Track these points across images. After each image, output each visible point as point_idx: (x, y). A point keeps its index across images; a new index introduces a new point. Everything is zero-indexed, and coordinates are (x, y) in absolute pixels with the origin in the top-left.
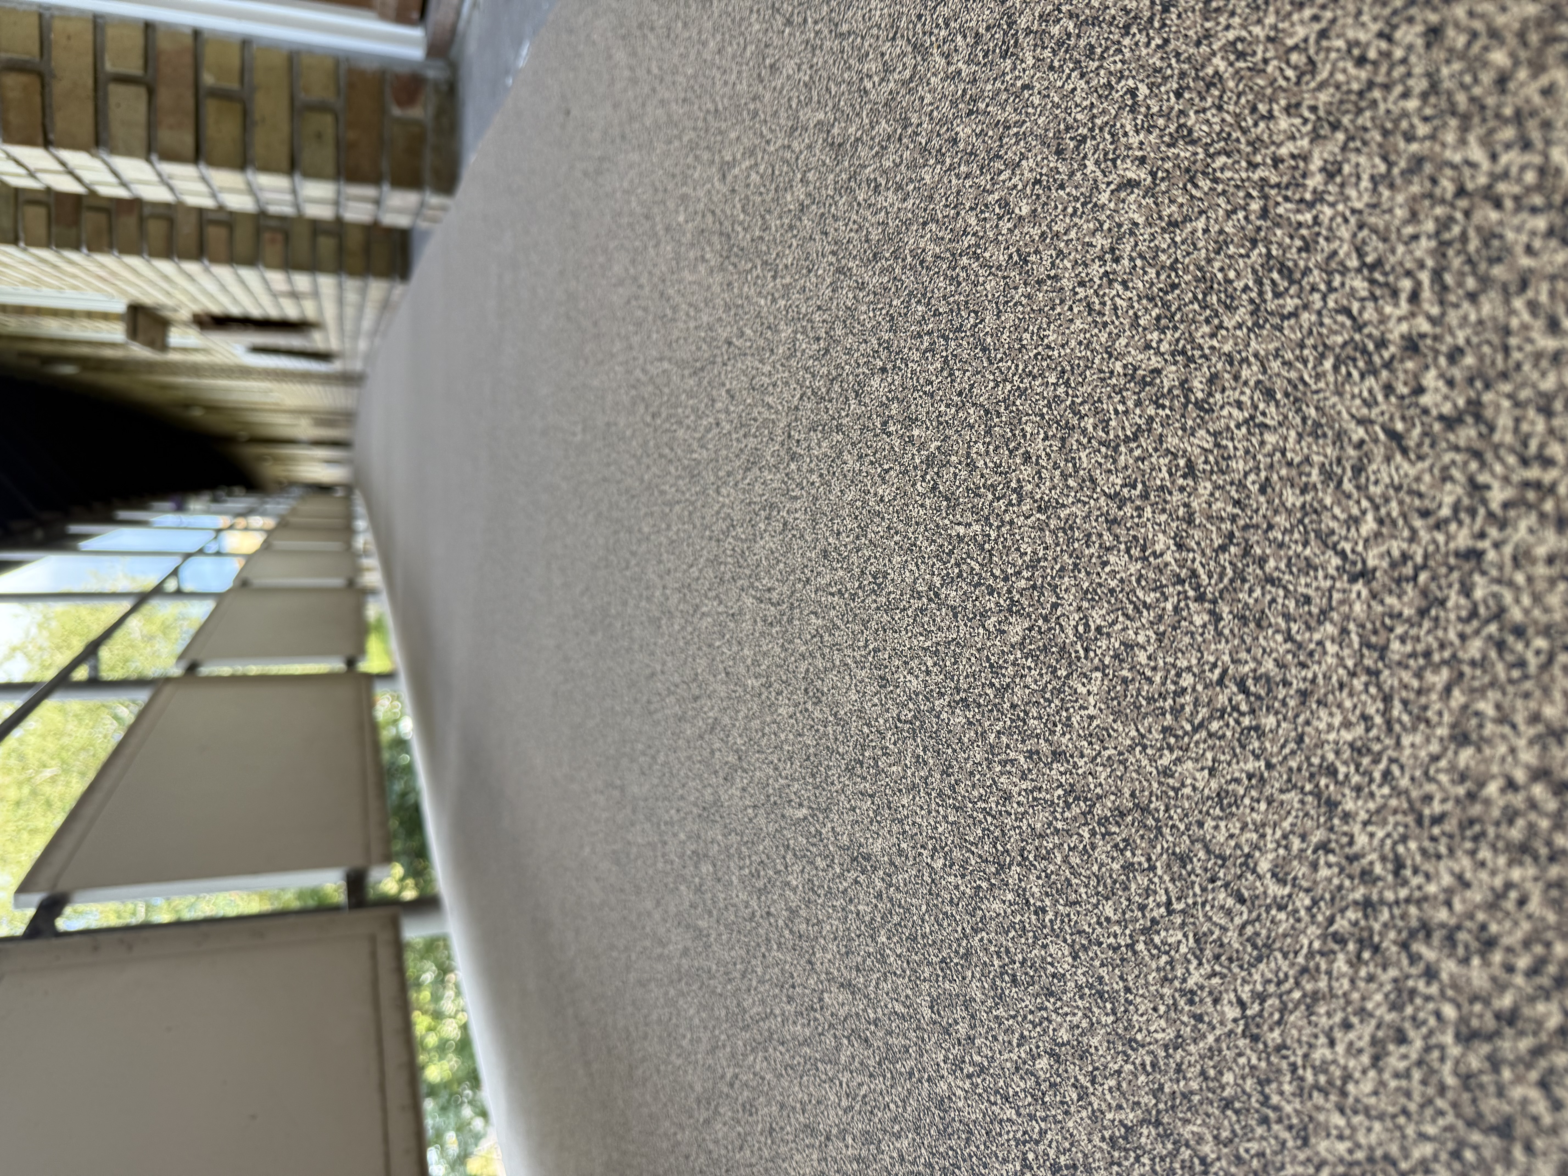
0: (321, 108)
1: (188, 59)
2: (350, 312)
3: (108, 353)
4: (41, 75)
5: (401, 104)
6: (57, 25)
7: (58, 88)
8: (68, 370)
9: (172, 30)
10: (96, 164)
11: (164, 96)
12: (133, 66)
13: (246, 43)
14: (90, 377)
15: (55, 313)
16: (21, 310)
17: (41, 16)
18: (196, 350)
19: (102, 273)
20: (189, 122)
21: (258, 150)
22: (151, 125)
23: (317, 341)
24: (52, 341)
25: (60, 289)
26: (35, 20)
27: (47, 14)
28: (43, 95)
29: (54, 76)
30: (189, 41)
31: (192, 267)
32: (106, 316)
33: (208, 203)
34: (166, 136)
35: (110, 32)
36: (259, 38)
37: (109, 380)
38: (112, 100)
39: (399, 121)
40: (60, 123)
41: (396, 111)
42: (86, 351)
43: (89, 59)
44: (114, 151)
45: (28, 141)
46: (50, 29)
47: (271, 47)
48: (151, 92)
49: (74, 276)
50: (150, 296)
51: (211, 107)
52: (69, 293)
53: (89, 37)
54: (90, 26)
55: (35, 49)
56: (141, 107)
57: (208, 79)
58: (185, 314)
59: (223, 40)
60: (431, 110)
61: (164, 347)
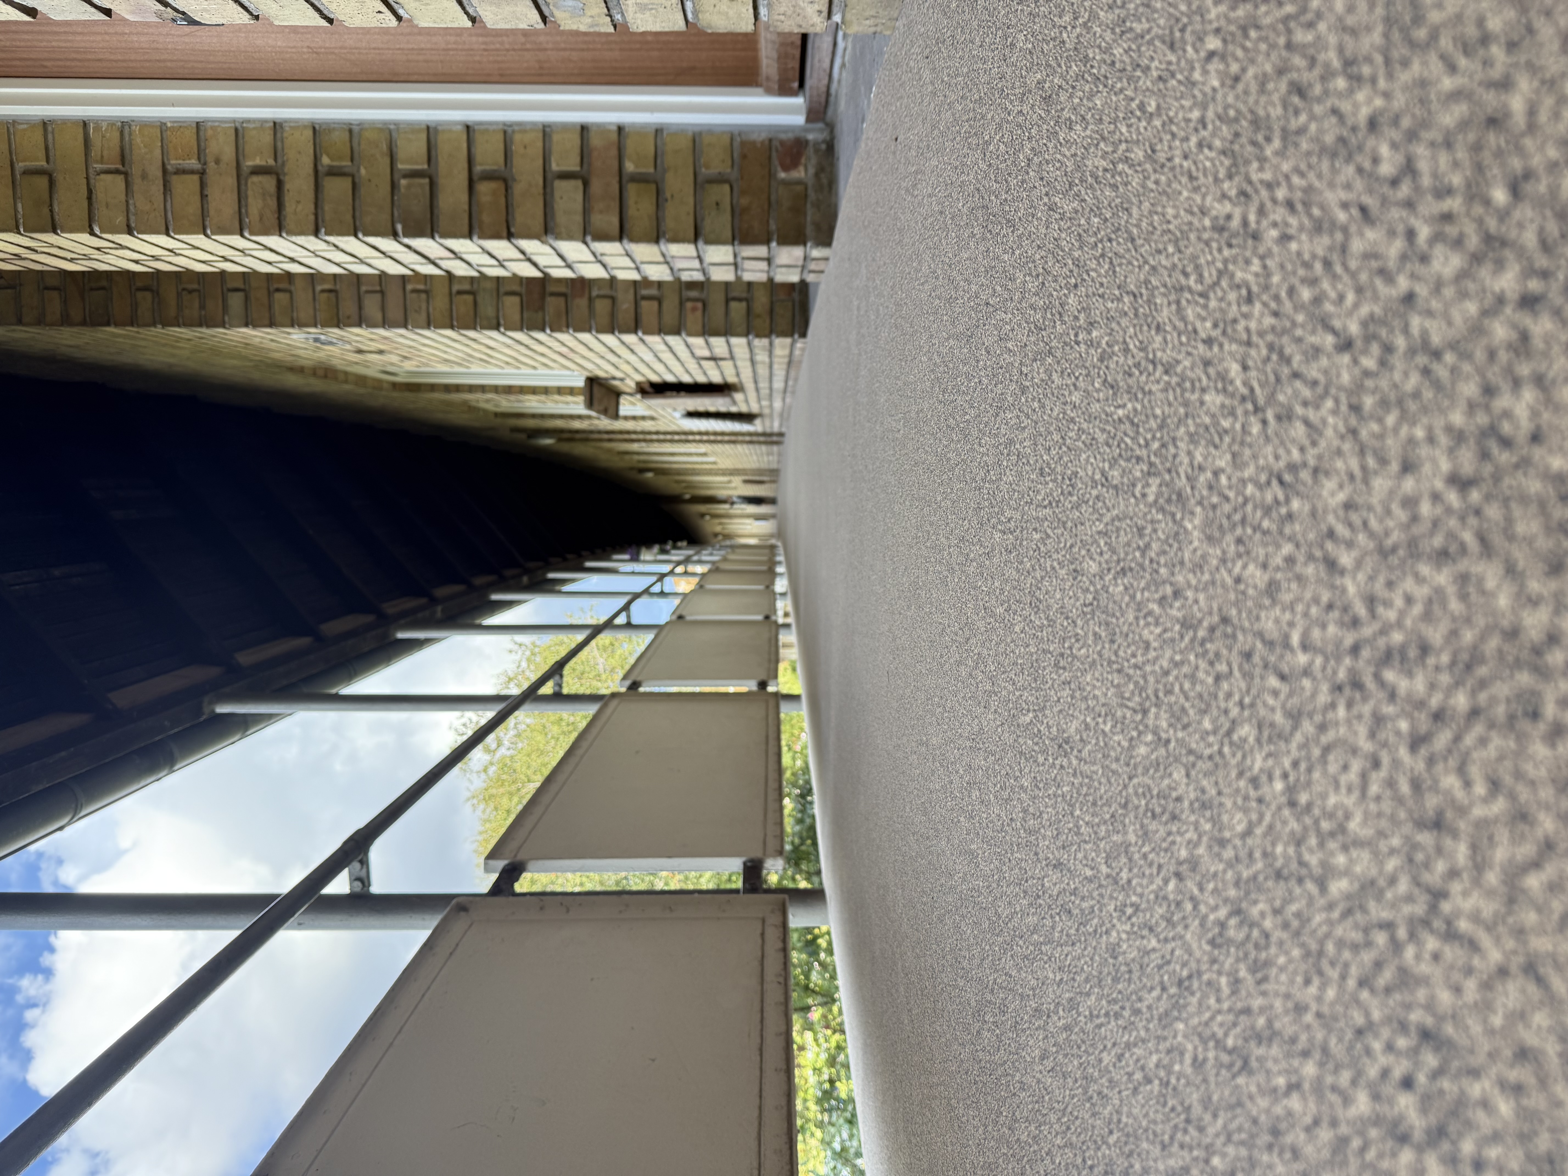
0: (720, 180)
1: (614, 152)
2: (763, 371)
3: (577, 425)
4: (505, 181)
5: (786, 169)
6: (517, 137)
7: (518, 189)
8: (548, 441)
9: (601, 128)
10: (547, 249)
11: (596, 186)
12: (572, 164)
13: (659, 131)
14: (565, 447)
15: (534, 391)
16: (509, 390)
17: (505, 132)
18: (643, 418)
19: (564, 350)
20: (615, 205)
21: (669, 223)
22: (586, 212)
23: (740, 403)
24: (534, 416)
25: (534, 368)
26: (501, 137)
27: (509, 130)
28: (506, 197)
29: (514, 180)
30: (615, 137)
31: (630, 339)
32: (571, 391)
33: (634, 276)
34: (598, 220)
35: (556, 138)
36: (669, 125)
37: (579, 450)
38: (557, 194)
39: (785, 183)
40: (520, 219)
41: (782, 175)
42: (559, 423)
43: (540, 162)
44: (559, 237)
45: (496, 236)
46: (512, 142)
47: (679, 131)
48: (586, 184)
49: (543, 355)
50: (603, 370)
51: (632, 190)
52: (542, 371)
53: (540, 144)
54: (541, 135)
55: (501, 160)
56: (580, 197)
57: (630, 167)
58: (630, 385)
59: (640, 131)
60: (812, 171)
61: (616, 416)
